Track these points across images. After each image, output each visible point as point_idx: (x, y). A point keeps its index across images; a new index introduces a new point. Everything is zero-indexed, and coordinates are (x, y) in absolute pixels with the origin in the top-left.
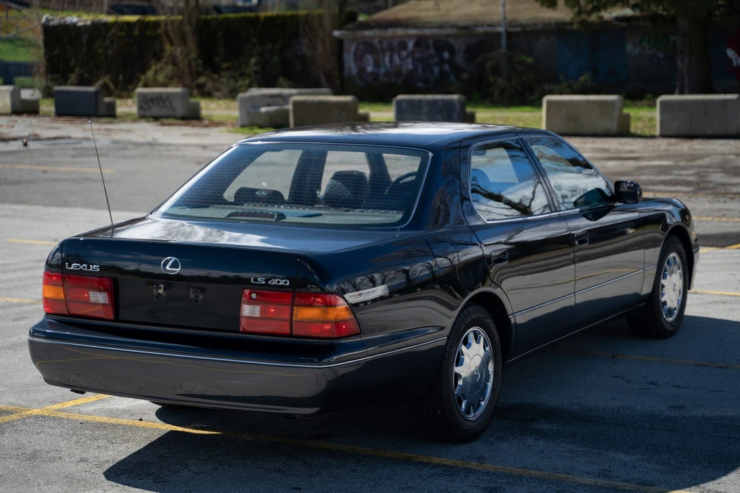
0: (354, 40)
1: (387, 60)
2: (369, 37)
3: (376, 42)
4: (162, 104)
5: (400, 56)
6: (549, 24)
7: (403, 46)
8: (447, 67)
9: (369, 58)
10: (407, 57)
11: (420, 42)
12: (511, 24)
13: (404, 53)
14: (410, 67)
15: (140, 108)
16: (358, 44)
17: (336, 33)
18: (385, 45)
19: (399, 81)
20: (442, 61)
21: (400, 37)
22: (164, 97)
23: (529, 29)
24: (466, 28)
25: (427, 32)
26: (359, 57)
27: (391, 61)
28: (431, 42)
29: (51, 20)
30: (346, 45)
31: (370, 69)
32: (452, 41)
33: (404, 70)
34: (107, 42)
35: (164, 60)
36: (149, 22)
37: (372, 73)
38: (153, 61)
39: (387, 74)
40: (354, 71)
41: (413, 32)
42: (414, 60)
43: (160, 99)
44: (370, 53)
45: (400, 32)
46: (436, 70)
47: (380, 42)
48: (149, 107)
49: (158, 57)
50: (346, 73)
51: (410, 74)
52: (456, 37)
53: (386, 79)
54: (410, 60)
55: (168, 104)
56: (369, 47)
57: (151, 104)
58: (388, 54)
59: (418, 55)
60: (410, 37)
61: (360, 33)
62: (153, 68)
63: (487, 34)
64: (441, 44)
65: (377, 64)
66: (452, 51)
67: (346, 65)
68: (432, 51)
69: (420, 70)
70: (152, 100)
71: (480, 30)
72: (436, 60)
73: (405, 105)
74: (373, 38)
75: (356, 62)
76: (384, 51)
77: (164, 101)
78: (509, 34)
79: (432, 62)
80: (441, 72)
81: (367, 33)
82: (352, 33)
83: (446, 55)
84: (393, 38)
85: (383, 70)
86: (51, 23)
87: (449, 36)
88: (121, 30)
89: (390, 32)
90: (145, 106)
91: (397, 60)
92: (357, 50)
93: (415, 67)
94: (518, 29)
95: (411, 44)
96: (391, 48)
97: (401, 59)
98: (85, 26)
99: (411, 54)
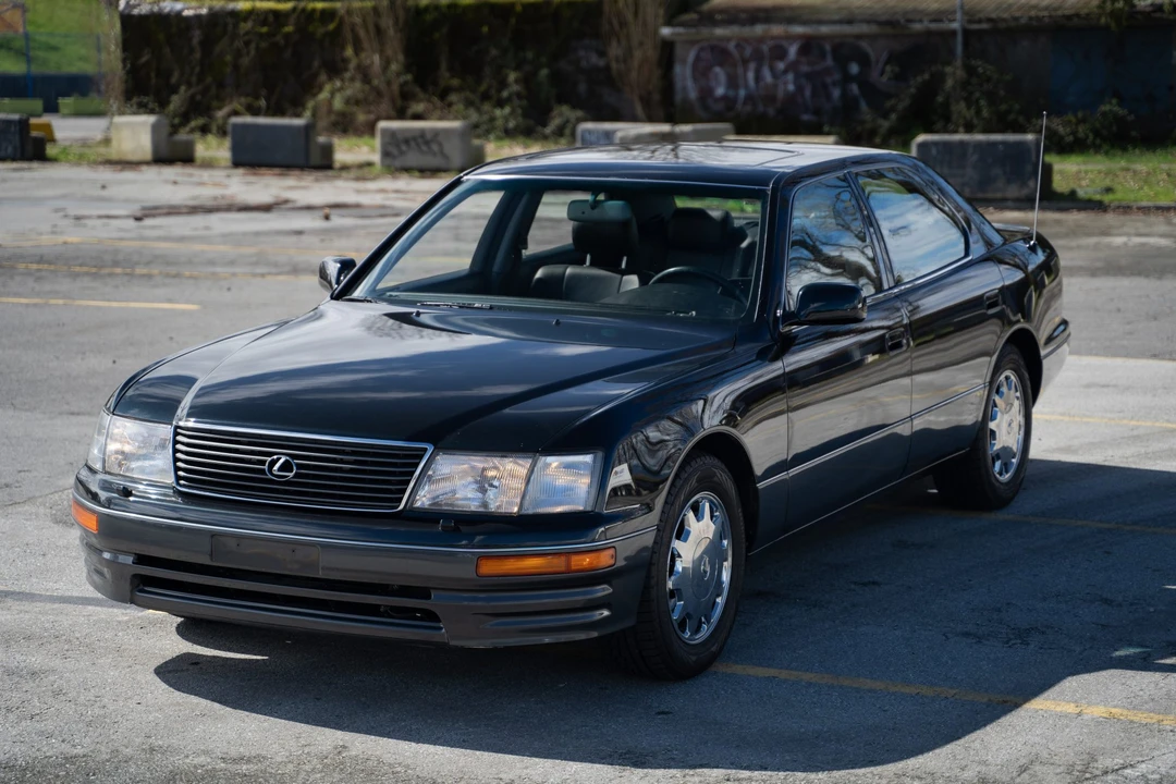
0: (693, 43)
1: (751, 75)
2: (722, 39)
3: (731, 46)
4: (424, 148)
5: (772, 69)
6: (1038, 19)
7: (779, 52)
8: (855, 88)
9: (719, 72)
10: (785, 72)
11: (809, 46)
12: (971, 16)
13: (781, 66)
14: (791, 87)
15: (386, 154)
16: (702, 49)
17: (666, 31)
18: (748, 52)
19: (771, 111)
20: (847, 78)
21: (773, 38)
22: (429, 136)
23: (1002, 25)
24: (891, 23)
25: (825, 29)
26: (701, 72)
27: (758, 78)
28: (828, 47)
29: (135, 6)
30: (679, 51)
31: (720, 91)
32: (864, 45)
33: (780, 94)
34: (238, 44)
35: (347, 75)
36: (314, 10)
37: (724, 98)
38: (323, 77)
39: (749, 98)
40: (693, 95)
41: (799, 29)
42: (797, 76)
43: (422, 140)
44: (721, 65)
45: (777, 30)
46: (836, 93)
47: (738, 46)
48: (402, 153)
49: (335, 69)
50: (678, 98)
51: (791, 99)
52: (871, 38)
53: (748, 108)
54: (790, 77)
55: (435, 147)
56: (720, 54)
57: (404, 148)
58: (752, 66)
59: (805, 68)
60: (791, 38)
61: (705, 32)
62: (328, 87)
63: (929, 33)
64: (845, 51)
65: (733, 83)
66: (864, 61)
67: (678, 85)
68: (829, 62)
69: (808, 93)
70: (407, 141)
71: (917, 27)
72: (837, 76)
73: (934, 151)
74: (729, 39)
75: (695, 79)
76: (745, 62)
77: (427, 143)
78: (966, 33)
79: (829, 80)
80: (844, 95)
81: (719, 31)
82: (693, 30)
83: (854, 68)
84: (761, 40)
85: (742, 93)
86: (136, 12)
87: (859, 37)
88: (264, 23)
89: (759, 29)
90: (395, 151)
91: (768, 77)
92: (698, 59)
93: (800, 89)
94: (984, 26)
95: (793, 50)
96: (758, 57)
97: (775, 75)
98: (198, 17)
99: (792, 67)
